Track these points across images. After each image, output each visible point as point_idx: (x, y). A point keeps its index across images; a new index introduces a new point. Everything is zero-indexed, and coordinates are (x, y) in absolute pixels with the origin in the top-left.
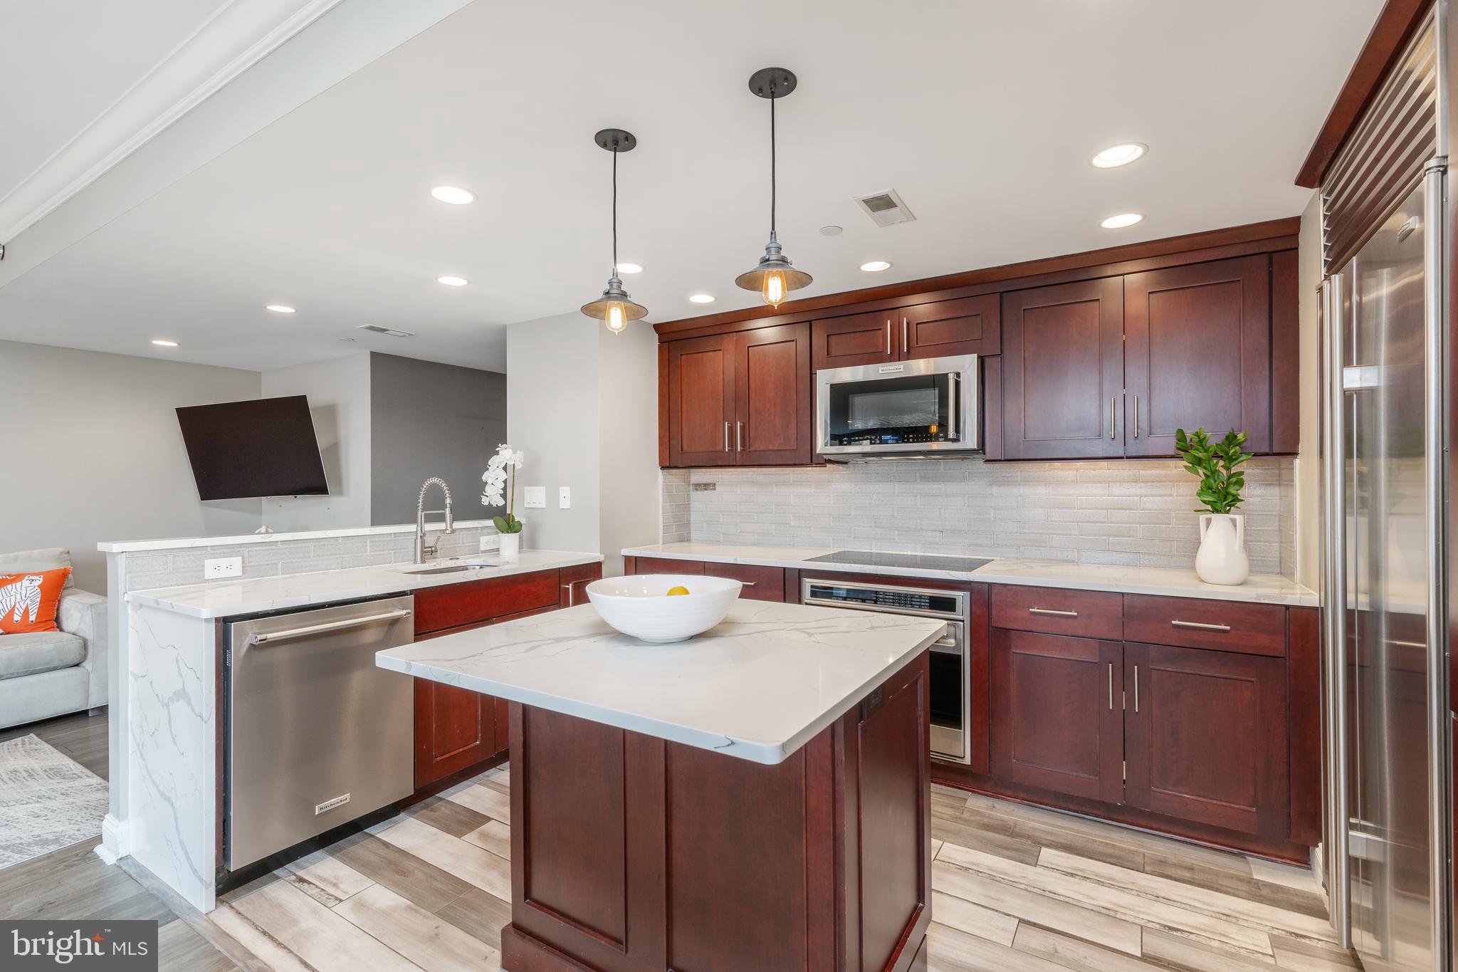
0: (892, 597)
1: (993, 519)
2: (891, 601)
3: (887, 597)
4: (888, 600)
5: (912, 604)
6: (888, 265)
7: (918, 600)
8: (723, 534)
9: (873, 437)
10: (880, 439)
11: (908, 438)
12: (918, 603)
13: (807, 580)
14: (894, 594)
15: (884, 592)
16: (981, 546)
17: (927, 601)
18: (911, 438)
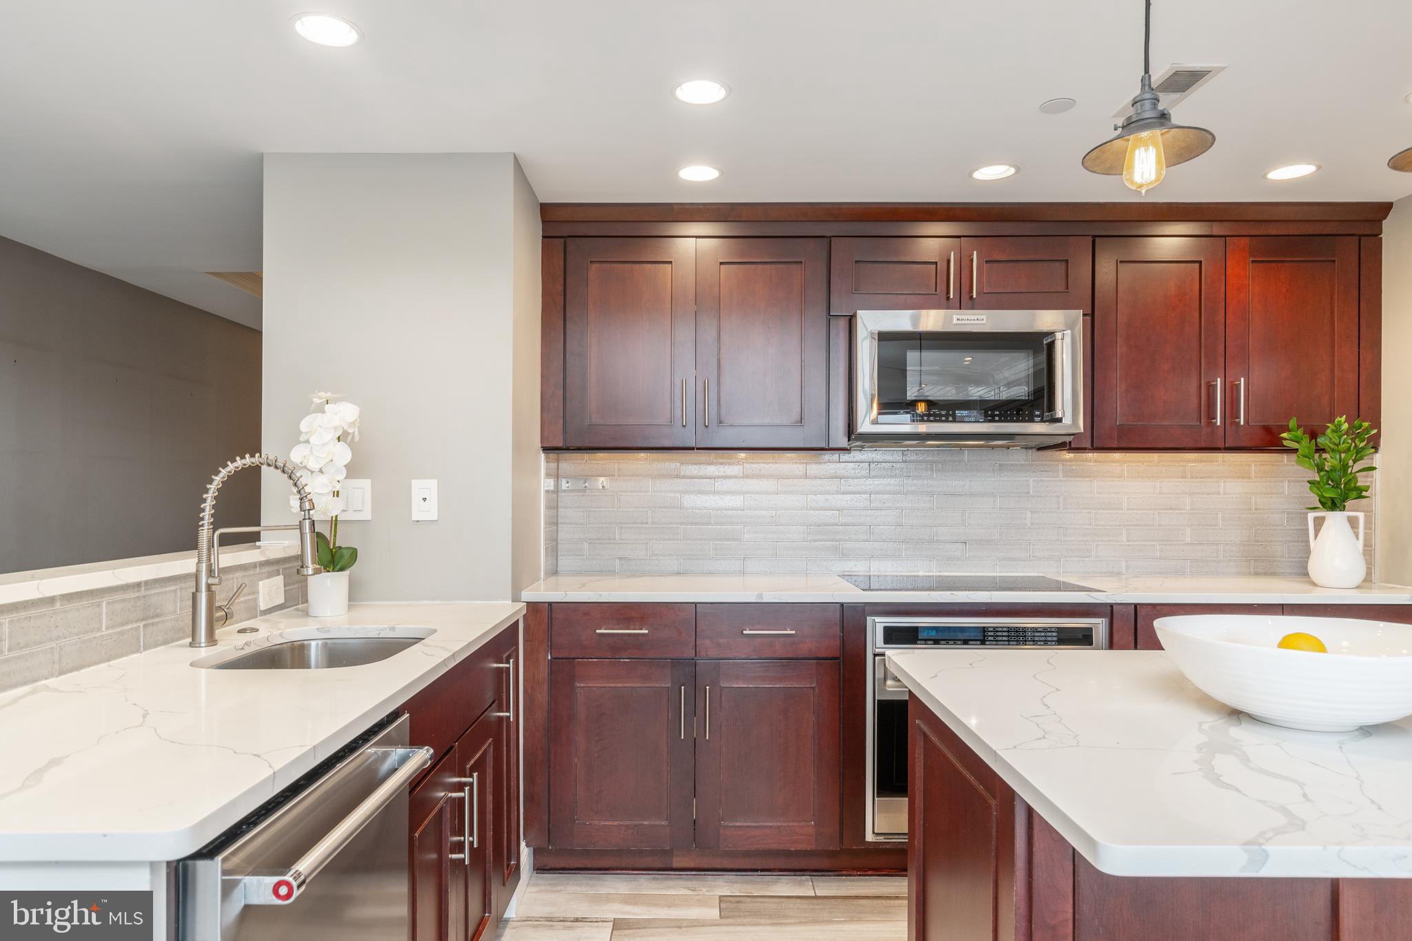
0: (1006, 634)
1: (1029, 525)
2: (1004, 638)
3: (1000, 634)
4: (1000, 638)
5: (1034, 641)
6: (1012, 171)
7: (1043, 634)
8: (620, 559)
9: (943, 413)
10: (954, 416)
11: (993, 416)
12: (1043, 639)
13: (878, 619)
14: (1009, 630)
15: (994, 628)
16: (1014, 559)
17: (1054, 634)
18: (997, 415)
